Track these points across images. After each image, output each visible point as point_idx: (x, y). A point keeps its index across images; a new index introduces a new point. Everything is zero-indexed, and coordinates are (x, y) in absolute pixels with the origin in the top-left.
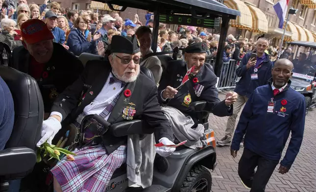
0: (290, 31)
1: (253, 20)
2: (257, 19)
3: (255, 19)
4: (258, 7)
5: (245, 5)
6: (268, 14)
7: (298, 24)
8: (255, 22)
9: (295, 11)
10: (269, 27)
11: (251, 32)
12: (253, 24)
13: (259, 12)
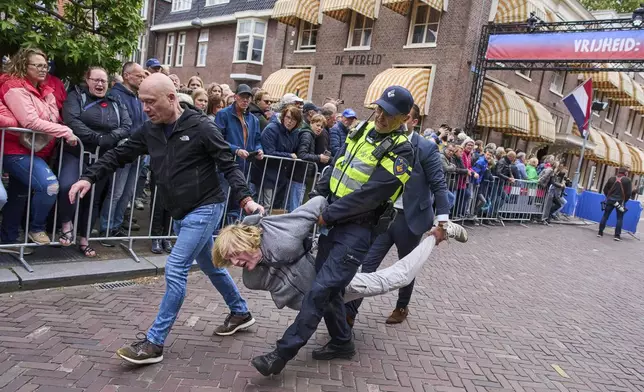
0: (592, 141)
1: (531, 122)
2: (537, 119)
3: (534, 120)
4: (538, 100)
5: (517, 96)
6: (555, 112)
7: (603, 130)
8: (534, 124)
9: (602, 105)
10: (557, 134)
11: (527, 140)
12: (531, 127)
13: (539, 108)
